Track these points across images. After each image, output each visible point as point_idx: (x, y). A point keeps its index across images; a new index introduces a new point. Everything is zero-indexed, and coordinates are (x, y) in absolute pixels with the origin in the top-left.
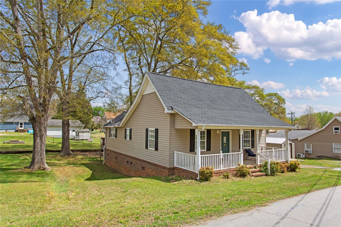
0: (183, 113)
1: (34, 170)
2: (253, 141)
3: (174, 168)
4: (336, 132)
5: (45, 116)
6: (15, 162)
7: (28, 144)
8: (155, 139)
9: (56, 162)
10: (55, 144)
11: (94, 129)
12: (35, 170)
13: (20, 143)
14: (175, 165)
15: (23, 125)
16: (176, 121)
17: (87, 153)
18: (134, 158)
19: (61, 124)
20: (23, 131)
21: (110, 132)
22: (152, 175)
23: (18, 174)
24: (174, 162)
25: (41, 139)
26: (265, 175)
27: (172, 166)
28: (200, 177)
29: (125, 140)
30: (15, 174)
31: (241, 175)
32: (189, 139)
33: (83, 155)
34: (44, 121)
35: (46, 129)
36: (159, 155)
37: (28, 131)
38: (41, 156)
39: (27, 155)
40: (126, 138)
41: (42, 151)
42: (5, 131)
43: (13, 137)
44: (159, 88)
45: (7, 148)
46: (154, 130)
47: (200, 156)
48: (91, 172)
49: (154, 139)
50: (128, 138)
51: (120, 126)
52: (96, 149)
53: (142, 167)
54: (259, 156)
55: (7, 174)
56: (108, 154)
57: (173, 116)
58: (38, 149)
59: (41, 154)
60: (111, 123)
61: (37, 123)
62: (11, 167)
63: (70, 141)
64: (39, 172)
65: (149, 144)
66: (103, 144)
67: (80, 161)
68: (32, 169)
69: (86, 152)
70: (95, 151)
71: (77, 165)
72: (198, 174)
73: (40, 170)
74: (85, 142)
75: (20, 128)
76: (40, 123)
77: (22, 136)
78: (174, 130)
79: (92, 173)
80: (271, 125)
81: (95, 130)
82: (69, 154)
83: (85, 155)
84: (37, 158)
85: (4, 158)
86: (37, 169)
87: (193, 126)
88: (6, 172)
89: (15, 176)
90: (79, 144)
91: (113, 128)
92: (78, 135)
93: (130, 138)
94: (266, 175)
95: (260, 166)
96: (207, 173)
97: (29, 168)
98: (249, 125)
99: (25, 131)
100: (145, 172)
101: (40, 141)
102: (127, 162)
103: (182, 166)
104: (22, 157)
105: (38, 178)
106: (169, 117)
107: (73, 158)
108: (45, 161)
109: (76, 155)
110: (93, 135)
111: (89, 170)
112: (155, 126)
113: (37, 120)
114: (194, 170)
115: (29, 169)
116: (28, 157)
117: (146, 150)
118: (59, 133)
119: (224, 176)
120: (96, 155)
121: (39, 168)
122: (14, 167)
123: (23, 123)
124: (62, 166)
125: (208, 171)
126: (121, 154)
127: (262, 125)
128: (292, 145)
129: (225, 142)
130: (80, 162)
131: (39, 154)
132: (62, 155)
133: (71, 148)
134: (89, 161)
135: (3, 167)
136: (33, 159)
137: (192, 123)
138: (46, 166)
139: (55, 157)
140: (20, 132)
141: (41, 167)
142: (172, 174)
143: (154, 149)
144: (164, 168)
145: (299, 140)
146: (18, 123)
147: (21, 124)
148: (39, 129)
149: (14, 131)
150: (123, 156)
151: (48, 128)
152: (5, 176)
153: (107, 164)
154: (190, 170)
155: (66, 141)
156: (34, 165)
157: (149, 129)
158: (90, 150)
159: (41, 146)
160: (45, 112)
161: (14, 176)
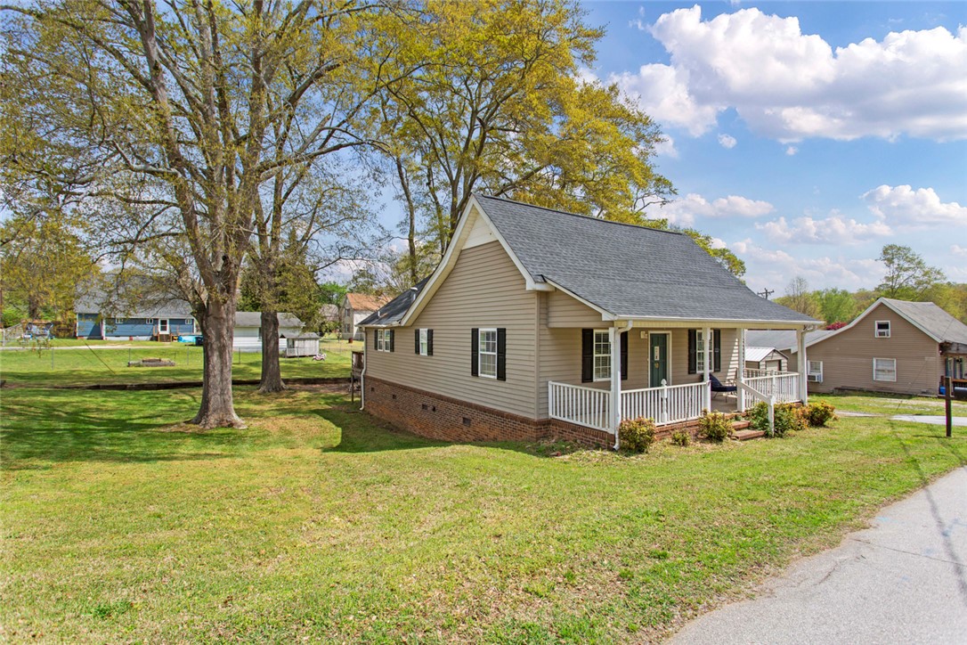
0: (574, 291)
1: (207, 427)
2: (717, 355)
3: (549, 423)
4: (880, 334)
5: (228, 302)
6: (160, 408)
7: (184, 368)
8: (498, 353)
9: (253, 407)
10: (242, 366)
11: (326, 331)
12: (211, 428)
13: (165, 365)
14: (551, 415)
15: (168, 326)
16: (551, 309)
17: (318, 386)
18: (440, 398)
19: (259, 323)
20: (168, 338)
21: (376, 338)
22: (492, 437)
23: (172, 438)
24: (548, 408)
25: (221, 356)
26: (762, 436)
27: (543, 417)
28: (620, 443)
29: (415, 355)
30: (167, 438)
31: (711, 437)
32: (580, 352)
33: (310, 391)
34: (227, 315)
35: (232, 332)
36: (508, 391)
37: (179, 339)
38: (222, 394)
39: (184, 393)
40: (417, 351)
41: (225, 383)
42: (128, 338)
43: (148, 352)
44: (507, 231)
45: (137, 376)
46: (493, 333)
47: (620, 392)
48: (340, 430)
49: (496, 354)
50: (424, 351)
51: (402, 325)
52: (335, 376)
53: (464, 418)
54: (743, 391)
55: (148, 438)
56: (373, 389)
57: (544, 297)
58: (215, 380)
59: (222, 390)
60: (377, 317)
61: (211, 318)
62: (154, 421)
63: (280, 359)
64: (221, 431)
65: (482, 365)
66: (359, 365)
67: (306, 404)
68: (205, 425)
69: (315, 384)
70: (336, 381)
71: (303, 413)
72: (617, 436)
73: (223, 427)
74: (308, 361)
75: (161, 333)
76: (219, 319)
77: (169, 350)
78: (547, 332)
79: (343, 433)
80: (771, 318)
81: (326, 334)
82: (280, 390)
83: (314, 390)
84: (215, 400)
85: (133, 399)
86: (214, 426)
87: (603, 319)
88: (145, 433)
89: (167, 442)
90: (296, 366)
91: (384, 328)
92: (291, 345)
93: (430, 351)
94: (766, 435)
95: (747, 416)
96: (641, 435)
97: (197, 421)
98: (726, 317)
99: (173, 339)
100: (470, 429)
101: (219, 361)
102: (424, 407)
103: (568, 416)
104: (175, 397)
105: (220, 447)
106: (536, 301)
107: (287, 397)
108: (232, 406)
109: (295, 391)
110: (325, 346)
111: (334, 426)
112: (497, 323)
113: (210, 313)
114: (604, 426)
115: (196, 426)
116: (187, 398)
117: (474, 379)
118: (255, 342)
119: (674, 438)
120: (339, 389)
121: (220, 424)
122: (160, 421)
123: (168, 322)
124: (268, 417)
125: (644, 429)
126: (406, 389)
127: (752, 317)
128: (783, 365)
129: (658, 359)
130: (305, 408)
131: (219, 391)
132: (264, 392)
133: (283, 375)
134: (327, 403)
135: (135, 422)
136: (206, 401)
137: (601, 314)
138: (235, 417)
139: (248, 396)
140: (162, 340)
141: (223, 420)
142: (545, 437)
143: (496, 377)
144: (525, 421)
145: (792, 352)
146: (156, 320)
147: (164, 322)
148: (216, 333)
149: (149, 338)
150: (412, 394)
151: (235, 332)
152: (144, 444)
153: (372, 411)
154: (592, 426)
155: (271, 361)
156: (207, 417)
157: (480, 330)
158: (323, 379)
159: (222, 371)
160: (228, 292)
161: (164, 442)
